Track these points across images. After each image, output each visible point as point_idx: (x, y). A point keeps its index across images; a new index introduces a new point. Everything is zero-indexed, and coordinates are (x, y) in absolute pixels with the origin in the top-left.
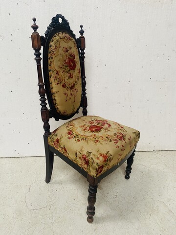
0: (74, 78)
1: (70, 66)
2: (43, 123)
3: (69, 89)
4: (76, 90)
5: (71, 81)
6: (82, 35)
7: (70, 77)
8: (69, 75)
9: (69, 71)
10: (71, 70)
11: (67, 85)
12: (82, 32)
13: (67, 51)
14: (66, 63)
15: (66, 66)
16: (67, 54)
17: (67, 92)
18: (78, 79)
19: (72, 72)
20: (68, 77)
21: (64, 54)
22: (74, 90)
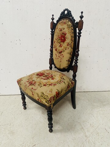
0: (63, 48)
1: (61, 40)
2: (49, 65)
3: (58, 53)
4: (63, 56)
5: (61, 49)
6: (81, 19)
7: (61, 46)
8: (60, 45)
9: (60, 42)
10: (62, 42)
11: (58, 50)
12: (82, 17)
13: (61, 30)
14: (59, 38)
15: (59, 39)
16: (61, 32)
17: (57, 54)
18: (66, 49)
19: (62, 43)
20: (59, 46)
21: (59, 32)
22: (61, 55)
